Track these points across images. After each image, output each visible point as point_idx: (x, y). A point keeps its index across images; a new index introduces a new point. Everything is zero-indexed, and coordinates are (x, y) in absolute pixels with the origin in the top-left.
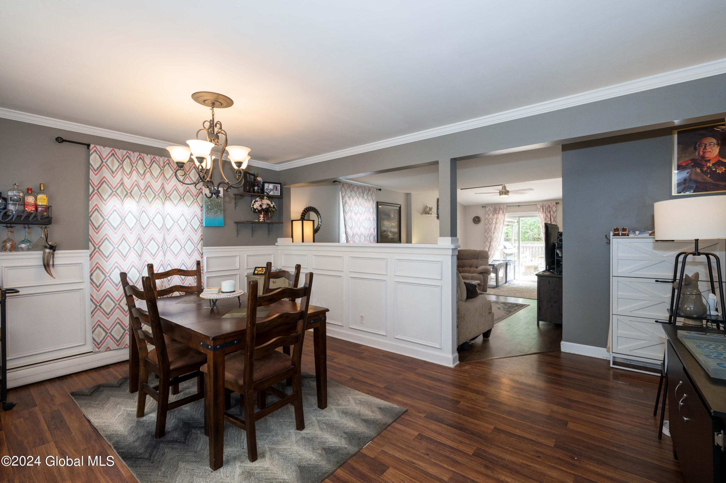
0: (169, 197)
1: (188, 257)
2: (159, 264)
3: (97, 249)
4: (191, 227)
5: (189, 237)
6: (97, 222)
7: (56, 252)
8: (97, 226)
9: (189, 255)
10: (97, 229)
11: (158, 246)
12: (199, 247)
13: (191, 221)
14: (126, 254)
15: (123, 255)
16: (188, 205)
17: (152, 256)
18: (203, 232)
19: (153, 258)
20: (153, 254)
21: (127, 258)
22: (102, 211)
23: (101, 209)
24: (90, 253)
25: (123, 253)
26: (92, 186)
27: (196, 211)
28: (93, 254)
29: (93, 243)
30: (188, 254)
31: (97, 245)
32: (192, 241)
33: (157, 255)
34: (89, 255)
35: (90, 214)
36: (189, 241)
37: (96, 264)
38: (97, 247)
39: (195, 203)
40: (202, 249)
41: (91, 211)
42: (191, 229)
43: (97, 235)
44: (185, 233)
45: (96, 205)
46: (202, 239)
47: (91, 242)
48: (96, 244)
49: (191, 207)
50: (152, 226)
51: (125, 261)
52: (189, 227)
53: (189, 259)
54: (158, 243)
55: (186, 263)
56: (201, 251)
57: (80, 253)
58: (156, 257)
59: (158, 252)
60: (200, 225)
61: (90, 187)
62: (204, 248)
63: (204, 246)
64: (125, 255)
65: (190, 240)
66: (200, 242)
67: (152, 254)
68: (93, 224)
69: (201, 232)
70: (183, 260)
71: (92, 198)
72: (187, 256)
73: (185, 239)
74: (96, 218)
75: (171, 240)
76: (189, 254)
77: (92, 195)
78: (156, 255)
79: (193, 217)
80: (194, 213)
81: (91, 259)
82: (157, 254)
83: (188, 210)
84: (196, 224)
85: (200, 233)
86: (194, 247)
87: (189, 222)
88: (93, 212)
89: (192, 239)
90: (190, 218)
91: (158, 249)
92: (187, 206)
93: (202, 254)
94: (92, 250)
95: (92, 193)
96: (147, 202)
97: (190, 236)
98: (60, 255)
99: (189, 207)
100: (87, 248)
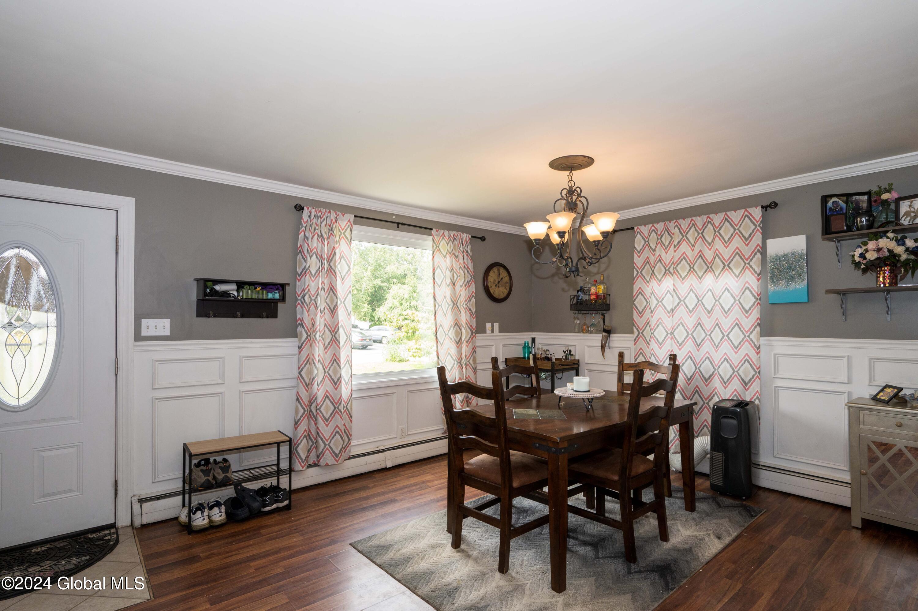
0: (711, 267)
1: (734, 351)
2: (686, 356)
3: (641, 335)
4: (740, 306)
5: (737, 321)
6: (641, 306)
7: (612, 335)
8: (641, 310)
9: (736, 348)
10: (641, 313)
11: (688, 333)
12: (754, 336)
13: (740, 298)
14: (663, 341)
15: (658, 341)
16: (737, 274)
17: (678, 345)
18: (762, 312)
19: (678, 348)
20: (680, 342)
21: (663, 346)
22: (645, 294)
23: (645, 292)
24: (635, 338)
25: (659, 339)
26: (636, 269)
27: (747, 282)
28: (637, 339)
29: (637, 327)
30: (734, 346)
31: (641, 330)
32: (740, 327)
33: (685, 344)
34: (633, 339)
35: (634, 298)
36: (737, 327)
37: (640, 350)
38: (641, 332)
39: (747, 270)
40: (758, 340)
41: (635, 295)
42: (740, 309)
43: (641, 320)
44: (730, 316)
45: (640, 288)
46: (759, 324)
47: (635, 327)
48: (640, 328)
49: (741, 276)
50: (682, 308)
51: (660, 348)
52: (737, 306)
53: (736, 353)
54: (688, 330)
55: (731, 358)
56: (756, 343)
57: (625, 337)
58: (683, 347)
59: (686, 340)
60: (755, 302)
61: (635, 270)
62: (762, 338)
63: (761, 336)
64: (660, 341)
65: (738, 325)
66: (756, 330)
67: (678, 342)
68: (637, 308)
69: (757, 312)
70: (725, 354)
71: (636, 282)
72: (733, 349)
73: (730, 324)
74: (639, 302)
75: (712, 326)
76: (736, 345)
77: (636, 278)
78: (683, 344)
79: (743, 291)
80: (745, 285)
81: (635, 344)
82: (684, 342)
83: (737, 282)
84: (749, 300)
85: (755, 314)
86: (743, 336)
87: (737, 299)
88: (637, 296)
89: (741, 325)
90: (739, 294)
91: (687, 336)
92: (735, 275)
93: (759, 348)
94: (636, 335)
95: (636, 277)
96: (679, 278)
97: (739, 321)
98: (616, 339)
99: (737, 277)
100: (632, 333)
